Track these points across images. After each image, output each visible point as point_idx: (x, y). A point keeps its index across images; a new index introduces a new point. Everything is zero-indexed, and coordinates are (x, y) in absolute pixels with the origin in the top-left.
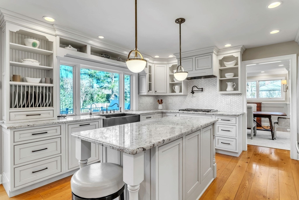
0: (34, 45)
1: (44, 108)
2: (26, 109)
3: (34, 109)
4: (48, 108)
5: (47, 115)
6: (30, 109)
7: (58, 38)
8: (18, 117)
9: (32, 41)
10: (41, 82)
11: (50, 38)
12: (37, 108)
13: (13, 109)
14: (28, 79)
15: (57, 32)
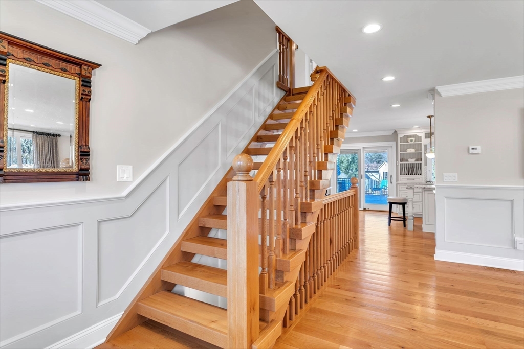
0: (411, 141)
1: (417, 176)
2: (408, 176)
3: (411, 176)
4: (419, 176)
5: (418, 180)
6: (409, 176)
7: (424, 133)
8: (404, 180)
9: (410, 139)
10: (416, 161)
11: (419, 135)
12: (413, 176)
13: (402, 176)
14: (409, 160)
15: (423, 131)
